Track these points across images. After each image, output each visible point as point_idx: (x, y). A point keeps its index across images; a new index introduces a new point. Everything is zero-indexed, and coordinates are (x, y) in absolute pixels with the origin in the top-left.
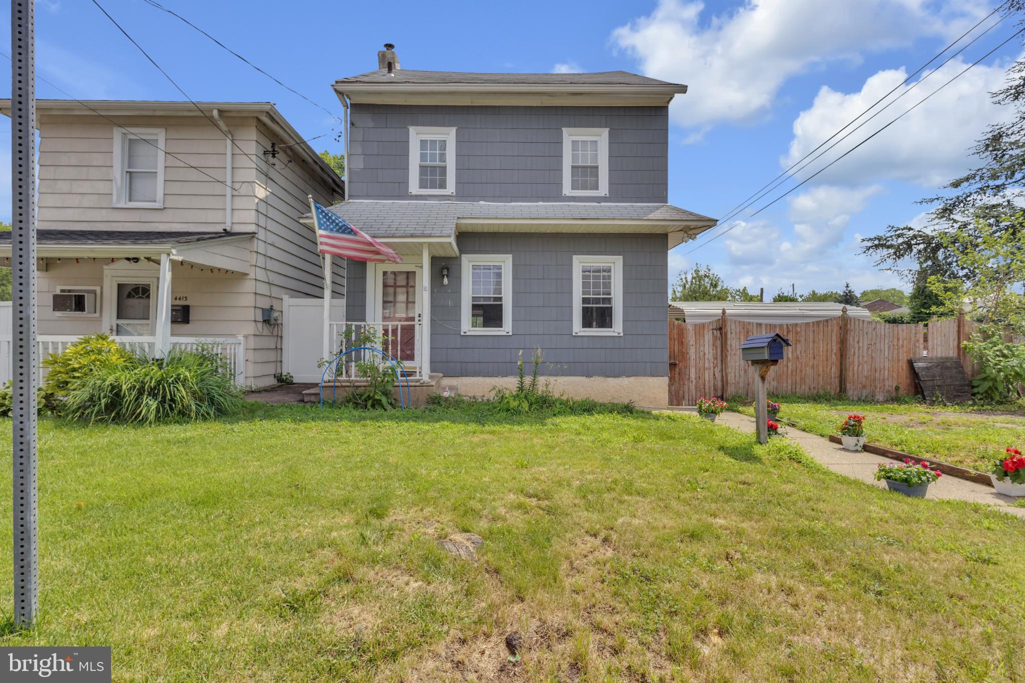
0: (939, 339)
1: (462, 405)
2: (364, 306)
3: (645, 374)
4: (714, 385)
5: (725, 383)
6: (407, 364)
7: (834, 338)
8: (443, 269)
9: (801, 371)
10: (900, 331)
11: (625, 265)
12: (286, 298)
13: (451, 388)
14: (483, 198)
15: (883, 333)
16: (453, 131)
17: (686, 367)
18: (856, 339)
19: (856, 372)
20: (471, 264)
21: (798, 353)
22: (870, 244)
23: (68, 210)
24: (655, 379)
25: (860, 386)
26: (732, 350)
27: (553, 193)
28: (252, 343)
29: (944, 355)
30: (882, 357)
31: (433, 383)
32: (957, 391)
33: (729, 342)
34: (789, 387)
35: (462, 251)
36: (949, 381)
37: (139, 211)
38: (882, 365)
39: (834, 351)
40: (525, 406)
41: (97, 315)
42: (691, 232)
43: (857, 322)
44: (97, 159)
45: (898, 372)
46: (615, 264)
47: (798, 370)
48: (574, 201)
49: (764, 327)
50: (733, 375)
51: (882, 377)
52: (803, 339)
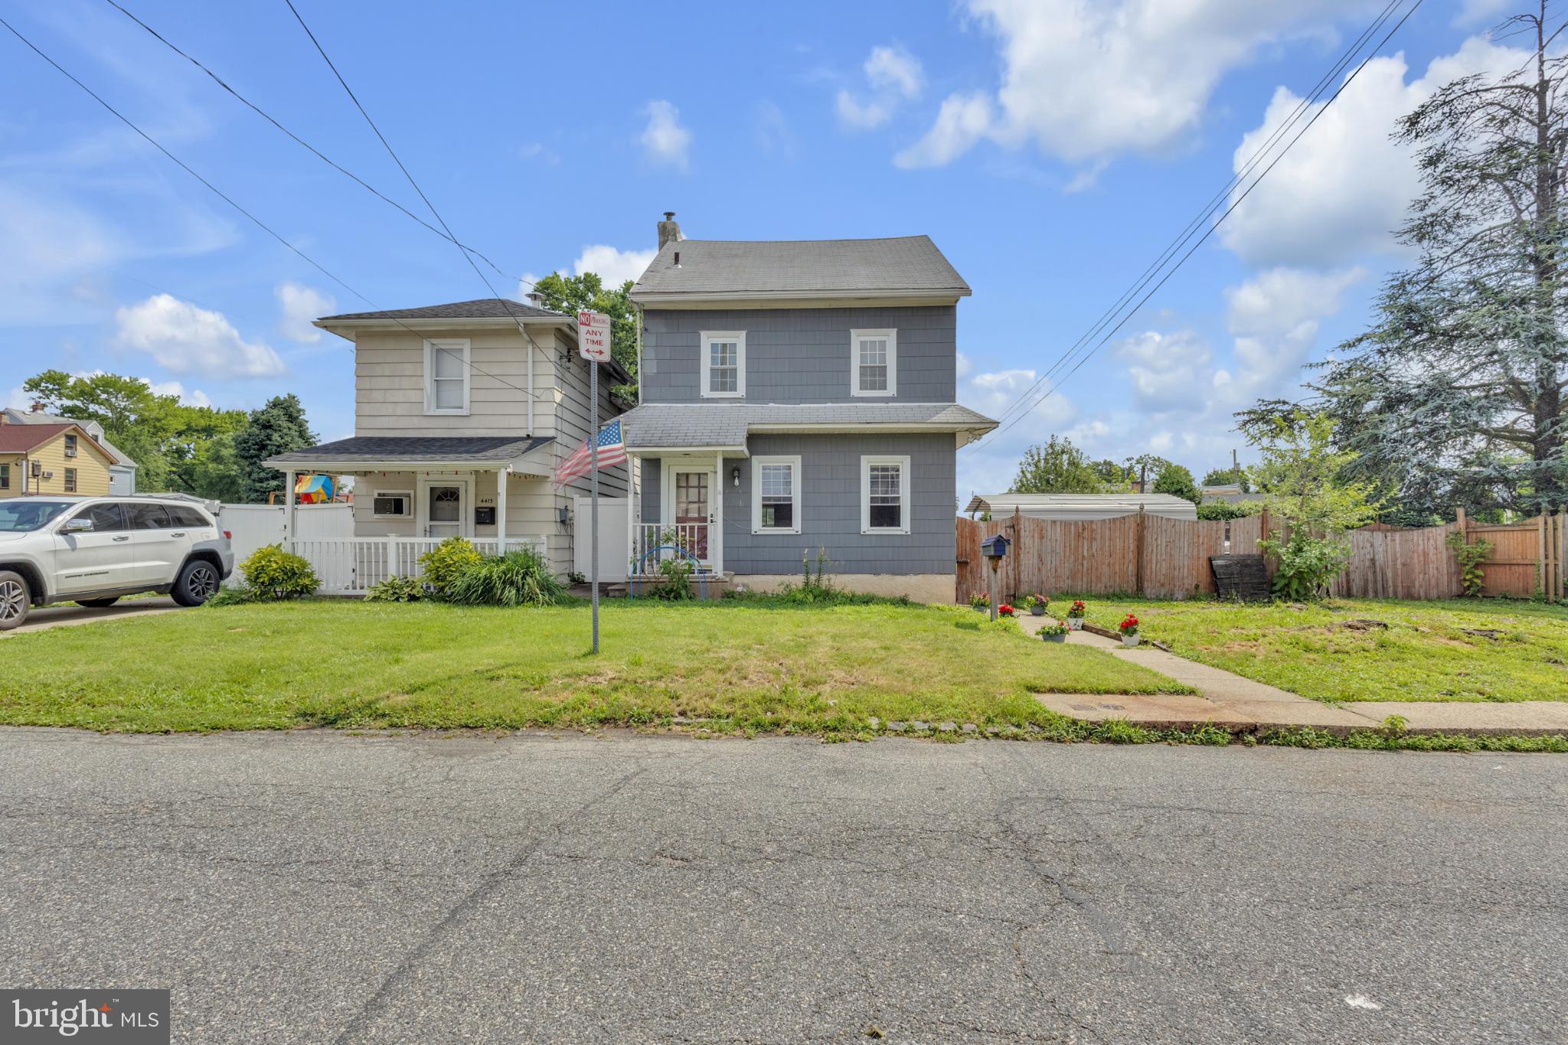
0: (1242, 536)
1: (753, 598)
2: (659, 507)
3: (932, 573)
4: (1007, 584)
5: (1018, 582)
6: (703, 562)
7: (1131, 535)
8: (734, 470)
9: (1097, 569)
10: (1201, 529)
11: (912, 465)
12: (576, 497)
13: (744, 585)
14: (774, 400)
15: (1182, 530)
16: (743, 334)
17: (978, 566)
18: (1155, 537)
19: (1154, 570)
20: (761, 465)
21: (1094, 550)
22: (1246, 418)
23: (383, 418)
24: (943, 577)
25: (1158, 584)
26: (1025, 548)
27: (842, 395)
28: (553, 543)
29: (1247, 553)
30: (1182, 554)
31: (727, 579)
32: (1254, 589)
33: (1022, 540)
34: (1085, 586)
35: (752, 453)
36: (1247, 579)
37: (447, 418)
38: (1181, 564)
39: (1131, 549)
40: (810, 598)
41: (412, 517)
42: (977, 432)
43: (1155, 519)
44: (409, 369)
45: (1198, 570)
46: (903, 463)
47: (1094, 569)
48: (863, 402)
49: (1058, 524)
50: (1026, 573)
51: (1181, 575)
52: (1099, 537)
